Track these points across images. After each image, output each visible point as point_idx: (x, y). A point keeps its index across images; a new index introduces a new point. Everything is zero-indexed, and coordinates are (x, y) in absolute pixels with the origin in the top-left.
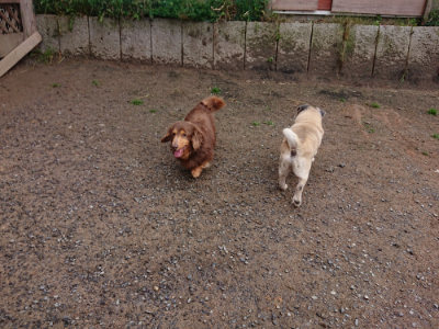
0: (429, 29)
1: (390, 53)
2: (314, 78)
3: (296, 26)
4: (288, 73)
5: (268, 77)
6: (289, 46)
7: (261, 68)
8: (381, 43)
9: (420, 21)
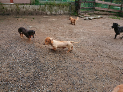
0: (32, 6)
1: (27, 10)
2: (14, 15)
3: (7, 6)
4: (8, 15)
5: (4, 16)
6: (7, 10)
7: (2, 14)
8: (25, 8)
9: (30, 5)
